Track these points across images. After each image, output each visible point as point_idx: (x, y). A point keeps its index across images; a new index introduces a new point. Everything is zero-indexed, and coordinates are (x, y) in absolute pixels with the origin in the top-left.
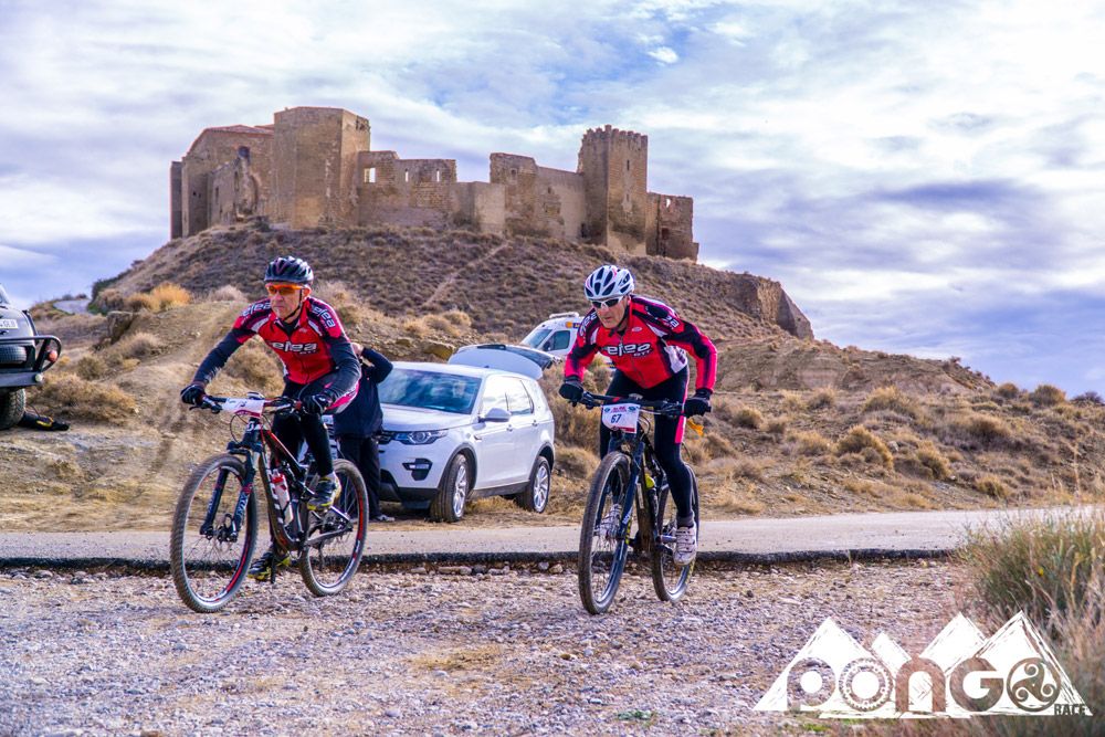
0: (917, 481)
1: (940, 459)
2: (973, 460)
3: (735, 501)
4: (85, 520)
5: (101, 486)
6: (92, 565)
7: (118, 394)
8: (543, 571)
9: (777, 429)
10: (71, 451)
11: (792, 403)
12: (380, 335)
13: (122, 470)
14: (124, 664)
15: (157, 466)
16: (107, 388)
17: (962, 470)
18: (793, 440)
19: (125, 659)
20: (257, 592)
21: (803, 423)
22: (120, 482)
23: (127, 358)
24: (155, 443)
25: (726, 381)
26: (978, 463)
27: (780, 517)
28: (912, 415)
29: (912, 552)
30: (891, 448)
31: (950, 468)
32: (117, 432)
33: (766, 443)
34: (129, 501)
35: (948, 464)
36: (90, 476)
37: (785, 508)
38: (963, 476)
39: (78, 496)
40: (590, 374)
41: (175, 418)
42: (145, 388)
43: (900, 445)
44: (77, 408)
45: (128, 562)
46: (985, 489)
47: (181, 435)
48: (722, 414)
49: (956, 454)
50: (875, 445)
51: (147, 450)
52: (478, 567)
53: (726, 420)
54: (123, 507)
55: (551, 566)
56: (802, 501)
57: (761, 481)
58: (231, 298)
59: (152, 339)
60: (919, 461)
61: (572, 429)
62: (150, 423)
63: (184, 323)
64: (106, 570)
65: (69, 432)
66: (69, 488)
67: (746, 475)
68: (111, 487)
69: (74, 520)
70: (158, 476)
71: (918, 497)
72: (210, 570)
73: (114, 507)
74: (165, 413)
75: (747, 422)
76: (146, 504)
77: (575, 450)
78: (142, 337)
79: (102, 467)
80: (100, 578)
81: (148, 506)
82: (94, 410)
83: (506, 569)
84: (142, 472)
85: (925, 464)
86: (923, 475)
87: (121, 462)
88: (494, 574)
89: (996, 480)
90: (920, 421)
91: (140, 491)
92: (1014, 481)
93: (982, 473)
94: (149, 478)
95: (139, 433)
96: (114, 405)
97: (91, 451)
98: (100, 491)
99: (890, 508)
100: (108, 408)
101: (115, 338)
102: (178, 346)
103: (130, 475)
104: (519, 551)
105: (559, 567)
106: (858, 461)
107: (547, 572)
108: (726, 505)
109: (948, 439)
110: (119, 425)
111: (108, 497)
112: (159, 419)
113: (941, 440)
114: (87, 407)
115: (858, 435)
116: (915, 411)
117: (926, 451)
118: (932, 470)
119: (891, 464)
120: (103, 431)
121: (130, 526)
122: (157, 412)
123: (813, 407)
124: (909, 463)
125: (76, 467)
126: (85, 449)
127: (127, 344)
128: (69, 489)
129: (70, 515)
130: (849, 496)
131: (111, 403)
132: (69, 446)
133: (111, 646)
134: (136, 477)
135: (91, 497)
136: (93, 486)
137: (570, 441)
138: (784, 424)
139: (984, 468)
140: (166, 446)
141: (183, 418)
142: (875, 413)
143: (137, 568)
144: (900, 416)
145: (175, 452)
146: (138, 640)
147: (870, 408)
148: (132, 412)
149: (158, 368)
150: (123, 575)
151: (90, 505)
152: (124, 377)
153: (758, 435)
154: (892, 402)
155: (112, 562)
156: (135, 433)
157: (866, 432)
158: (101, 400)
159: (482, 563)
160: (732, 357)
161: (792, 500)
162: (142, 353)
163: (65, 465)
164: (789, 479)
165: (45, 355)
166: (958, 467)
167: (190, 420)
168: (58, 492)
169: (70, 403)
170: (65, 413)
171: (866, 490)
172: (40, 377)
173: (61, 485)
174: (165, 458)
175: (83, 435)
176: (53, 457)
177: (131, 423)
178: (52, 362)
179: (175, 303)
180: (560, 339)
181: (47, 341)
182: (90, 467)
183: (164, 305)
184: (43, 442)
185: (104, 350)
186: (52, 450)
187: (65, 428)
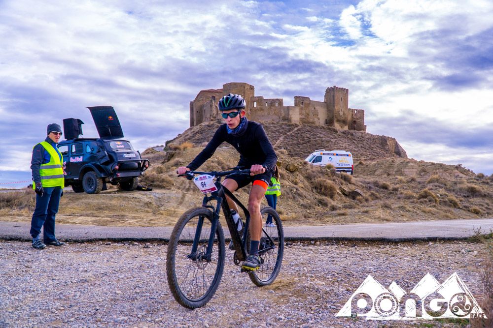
0: (446, 208)
1: (456, 200)
2: (468, 200)
3: (382, 216)
4: (156, 222)
5: (162, 210)
6: (152, 241)
7: (170, 179)
8: (312, 244)
9: (396, 190)
10: (152, 198)
11: (401, 181)
13: (169, 204)
14: (153, 285)
15: (181, 203)
16: (164, 176)
17: (464, 205)
18: (402, 193)
19: (154, 282)
21: (405, 187)
22: (168, 209)
23: (172, 166)
24: (180, 196)
25: (377, 173)
26: (470, 202)
27: (398, 222)
28: (445, 185)
29: (452, 238)
30: (438, 197)
31: (460, 204)
32: (168, 191)
33: (392, 194)
34: (170, 215)
35: (459, 202)
36: (158, 207)
37: (400, 218)
38: (465, 207)
39: (154, 214)
40: (329, 171)
41: (187, 187)
43: (441, 196)
44: (155, 183)
45: (164, 240)
46: (473, 211)
47: (189, 192)
48: (376, 184)
49: (463, 199)
50: (432, 195)
51: (177, 198)
52: (289, 242)
53: (377, 186)
54: (169, 217)
55: (315, 242)
56: (406, 216)
57: (391, 209)
59: (181, 160)
60: (449, 201)
61: (323, 190)
62: (179, 188)
63: (191, 154)
64: (157, 243)
65: (152, 191)
66: (152, 210)
67: (386, 207)
68: (165, 210)
69: (152, 222)
70: (181, 207)
71: (449, 214)
73: (166, 217)
74: (184, 185)
75: (385, 187)
77: (324, 197)
78: (176, 159)
79: (162, 203)
80: (154, 245)
82: (160, 184)
83: (299, 243)
84: (175, 205)
85: (451, 202)
86: (450, 206)
87: (169, 202)
88: (294, 245)
89: (477, 208)
90: (448, 187)
91: (175, 212)
92: (484, 208)
93: (472, 205)
94: (178, 207)
95: (175, 192)
96: (167, 182)
97: (159, 198)
98: (161, 212)
99: (439, 219)
100: (165, 183)
101: (169, 160)
103: (172, 206)
104: (304, 237)
105: (318, 243)
106: (426, 201)
107: (314, 245)
108: (379, 218)
109: (458, 193)
110: (168, 189)
111: (164, 214)
112: (182, 187)
113: (456, 194)
114: (158, 183)
115: (426, 192)
117: (451, 197)
118: (455, 205)
119: (438, 202)
120: (163, 191)
122: (181, 185)
123: (408, 182)
124: (445, 202)
125: (154, 203)
126: (157, 197)
127: (172, 161)
129: (151, 220)
130: (422, 214)
132: (152, 196)
133: (150, 276)
134: (174, 207)
135: (159, 214)
136: (159, 210)
138: (398, 188)
140: (184, 196)
141: (190, 187)
142: (431, 184)
144: (440, 185)
145: (186, 199)
146: (160, 274)
147: (429, 182)
148: (173, 185)
150: (162, 244)
151: (158, 216)
152: (171, 173)
153: (389, 192)
154: (438, 180)
155: (159, 239)
157: (429, 191)
158: (163, 181)
159: (290, 241)
160: (379, 164)
161: (403, 216)
163: (150, 203)
164: (402, 208)
165: (144, 165)
166: (463, 203)
167: (192, 187)
168: (148, 212)
169: (153, 182)
170: (151, 185)
171: (429, 212)
172: (143, 173)
173: (149, 210)
174: (183, 201)
175: (157, 192)
176: (147, 200)
177: (173, 188)
178: (147, 168)
179: (188, 148)
180: (318, 159)
181: (145, 161)
182: (158, 204)
183: (185, 148)
184: (144, 195)
185: (165, 164)
186: (146, 197)
187: (151, 190)
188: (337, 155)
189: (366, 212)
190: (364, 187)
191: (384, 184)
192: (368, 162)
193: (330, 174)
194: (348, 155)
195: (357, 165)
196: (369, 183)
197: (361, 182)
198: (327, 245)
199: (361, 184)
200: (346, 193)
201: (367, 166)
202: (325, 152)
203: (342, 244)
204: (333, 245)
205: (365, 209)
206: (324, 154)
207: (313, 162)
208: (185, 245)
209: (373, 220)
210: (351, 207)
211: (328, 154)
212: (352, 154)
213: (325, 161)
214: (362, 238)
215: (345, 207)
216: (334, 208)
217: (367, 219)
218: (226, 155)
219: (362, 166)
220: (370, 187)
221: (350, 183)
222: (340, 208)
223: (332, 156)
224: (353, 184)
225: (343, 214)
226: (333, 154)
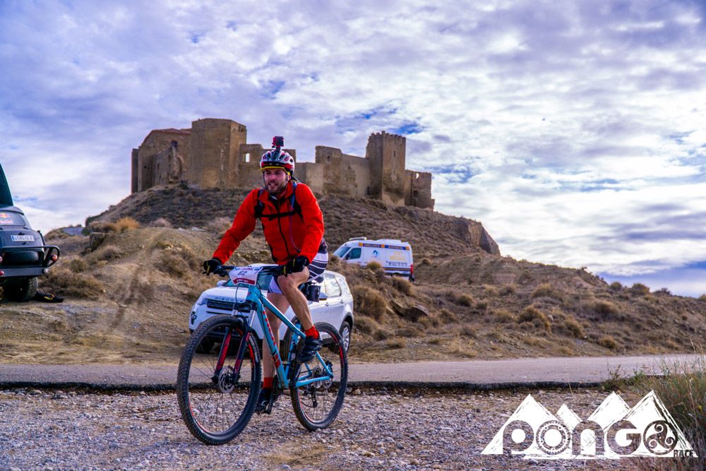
0: (563, 338)
1: (578, 325)
2: (596, 326)
3: (461, 350)
4: (70, 356)
5: (80, 336)
6: (67, 387)
7: (97, 281)
8: (348, 394)
9: (482, 307)
10: (64, 315)
11: (490, 292)
12: (250, 248)
13: (94, 326)
15: (115, 324)
16: (85, 276)
17: (590, 333)
18: (491, 313)
20: (169, 406)
21: (497, 303)
22: (92, 334)
23: (100, 260)
24: (114, 311)
25: (451, 279)
26: (599, 328)
27: (487, 360)
28: (561, 300)
30: (549, 319)
31: (584, 331)
32: (91, 303)
33: (475, 315)
34: (96, 345)
35: (583, 329)
36: (75, 330)
37: (490, 354)
38: (592, 336)
39: (67, 343)
40: (373, 273)
41: (127, 296)
42: (110, 278)
43: (554, 317)
44: (68, 289)
45: (90, 386)
46: (604, 344)
47: (131, 306)
48: (450, 298)
49: (588, 323)
50: (541, 317)
51: (109, 314)
53: (452, 301)
54: (93, 349)
55: (354, 390)
56: (499, 350)
57: (475, 338)
58: (163, 226)
59: (116, 249)
60: (566, 327)
61: (363, 305)
62: (112, 298)
63: (135, 240)
64: (76, 390)
65: (64, 303)
67: (467, 334)
68: (87, 337)
69: (62, 357)
70: (115, 330)
71: (567, 348)
72: (141, 391)
73: (88, 349)
74: (121, 293)
75: (464, 303)
76: (107, 348)
77: (365, 318)
78: (108, 247)
79: (82, 324)
80: (72, 395)
81: (108, 348)
82: (79, 290)
84: (106, 328)
85: (569, 329)
86: (568, 335)
87: (93, 322)
89: (611, 338)
90: (565, 303)
91: (104, 340)
92: (621, 339)
93: (602, 334)
94: (110, 331)
95: (106, 304)
96: (91, 287)
97: (76, 315)
98: (80, 339)
99: (552, 355)
100: (87, 289)
101: (94, 248)
102: (131, 253)
103: (99, 329)
105: (358, 391)
106: (530, 327)
107: (351, 394)
108: (456, 352)
109: (582, 314)
110: (93, 300)
111: (85, 343)
112: (119, 296)
113: (578, 315)
114: (75, 289)
115: (530, 311)
116: (563, 298)
117: (569, 321)
118: (574, 332)
119: (550, 329)
120: (84, 303)
121: (96, 361)
122: (117, 292)
123: (502, 294)
124: (560, 328)
125: (66, 324)
126: (72, 314)
127: (100, 252)
128: (61, 338)
129: (61, 354)
130: (525, 347)
131: (89, 287)
132: (63, 311)
133: (69, 444)
135: (74, 343)
136: (76, 336)
137: (361, 312)
138: (486, 304)
139: (603, 332)
140: (121, 312)
141: (132, 296)
142: (539, 299)
143: (95, 389)
144: (553, 300)
145: (126, 317)
147: (536, 295)
148: (102, 292)
149: (118, 266)
150: (85, 393)
151: (74, 348)
152: (98, 271)
153: (471, 310)
154: (549, 292)
155: (80, 385)
156: (103, 305)
157: (535, 310)
158: (83, 285)
160: (454, 264)
161: (494, 349)
162: (109, 257)
163: (60, 323)
164: (492, 336)
165: (50, 257)
166: (588, 331)
167: (136, 297)
168: (54, 339)
169: (65, 286)
170: (62, 292)
171: (536, 344)
172: (47, 270)
173: (57, 335)
174: (120, 320)
175: (72, 305)
176: (53, 318)
177: (101, 298)
178: (54, 261)
179: (130, 228)
180: (355, 253)
181: (51, 249)
182: (75, 325)
183: (123, 229)
184: (47, 309)
185: (87, 255)
186: (52, 314)
187: (61, 301)
188: (387, 247)
189: (435, 343)
190: (430, 302)
191: (464, 297)
192: (437, 261)
193: (374, 279)
194: (404, 248)
195: (419, 266)
196: (438, 296)
197: (426, 293)
198: (374, 394)
199: (425, 296)
200: (401, 311)
201: (436, 267)
202: (366, 240)
203: (398, 394)
204: (383, 394)
205: (434, 338)
206: (364, 245)
207: (347, 257)
208: (128, 394)
209: (446, 357)
210: (409, 334)
211: (372, 245)
212: (412, 247)
213: (367, 257)
214: (431, 383)
215: (400, 334)
216: (381, 336)
217: (437, 354)
218: (198, 242)
219: (428, 268)
220: (441, 303)
221: (408, 295)
222: (391, 335)
223: (377, 249)
224: (414, 297)
225: (397, 346)
226: (380, 246)
